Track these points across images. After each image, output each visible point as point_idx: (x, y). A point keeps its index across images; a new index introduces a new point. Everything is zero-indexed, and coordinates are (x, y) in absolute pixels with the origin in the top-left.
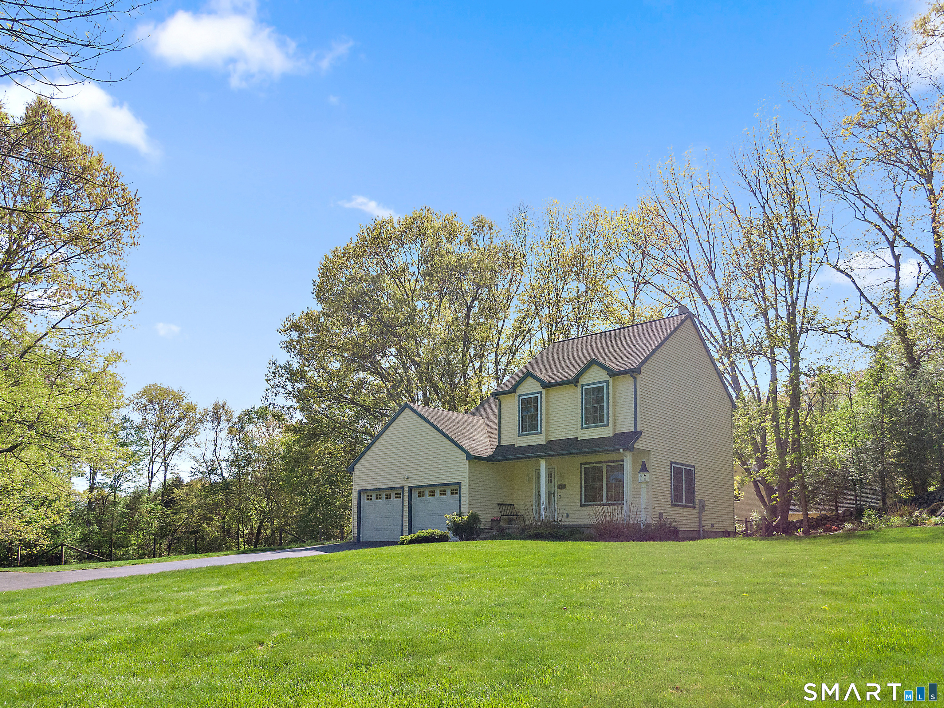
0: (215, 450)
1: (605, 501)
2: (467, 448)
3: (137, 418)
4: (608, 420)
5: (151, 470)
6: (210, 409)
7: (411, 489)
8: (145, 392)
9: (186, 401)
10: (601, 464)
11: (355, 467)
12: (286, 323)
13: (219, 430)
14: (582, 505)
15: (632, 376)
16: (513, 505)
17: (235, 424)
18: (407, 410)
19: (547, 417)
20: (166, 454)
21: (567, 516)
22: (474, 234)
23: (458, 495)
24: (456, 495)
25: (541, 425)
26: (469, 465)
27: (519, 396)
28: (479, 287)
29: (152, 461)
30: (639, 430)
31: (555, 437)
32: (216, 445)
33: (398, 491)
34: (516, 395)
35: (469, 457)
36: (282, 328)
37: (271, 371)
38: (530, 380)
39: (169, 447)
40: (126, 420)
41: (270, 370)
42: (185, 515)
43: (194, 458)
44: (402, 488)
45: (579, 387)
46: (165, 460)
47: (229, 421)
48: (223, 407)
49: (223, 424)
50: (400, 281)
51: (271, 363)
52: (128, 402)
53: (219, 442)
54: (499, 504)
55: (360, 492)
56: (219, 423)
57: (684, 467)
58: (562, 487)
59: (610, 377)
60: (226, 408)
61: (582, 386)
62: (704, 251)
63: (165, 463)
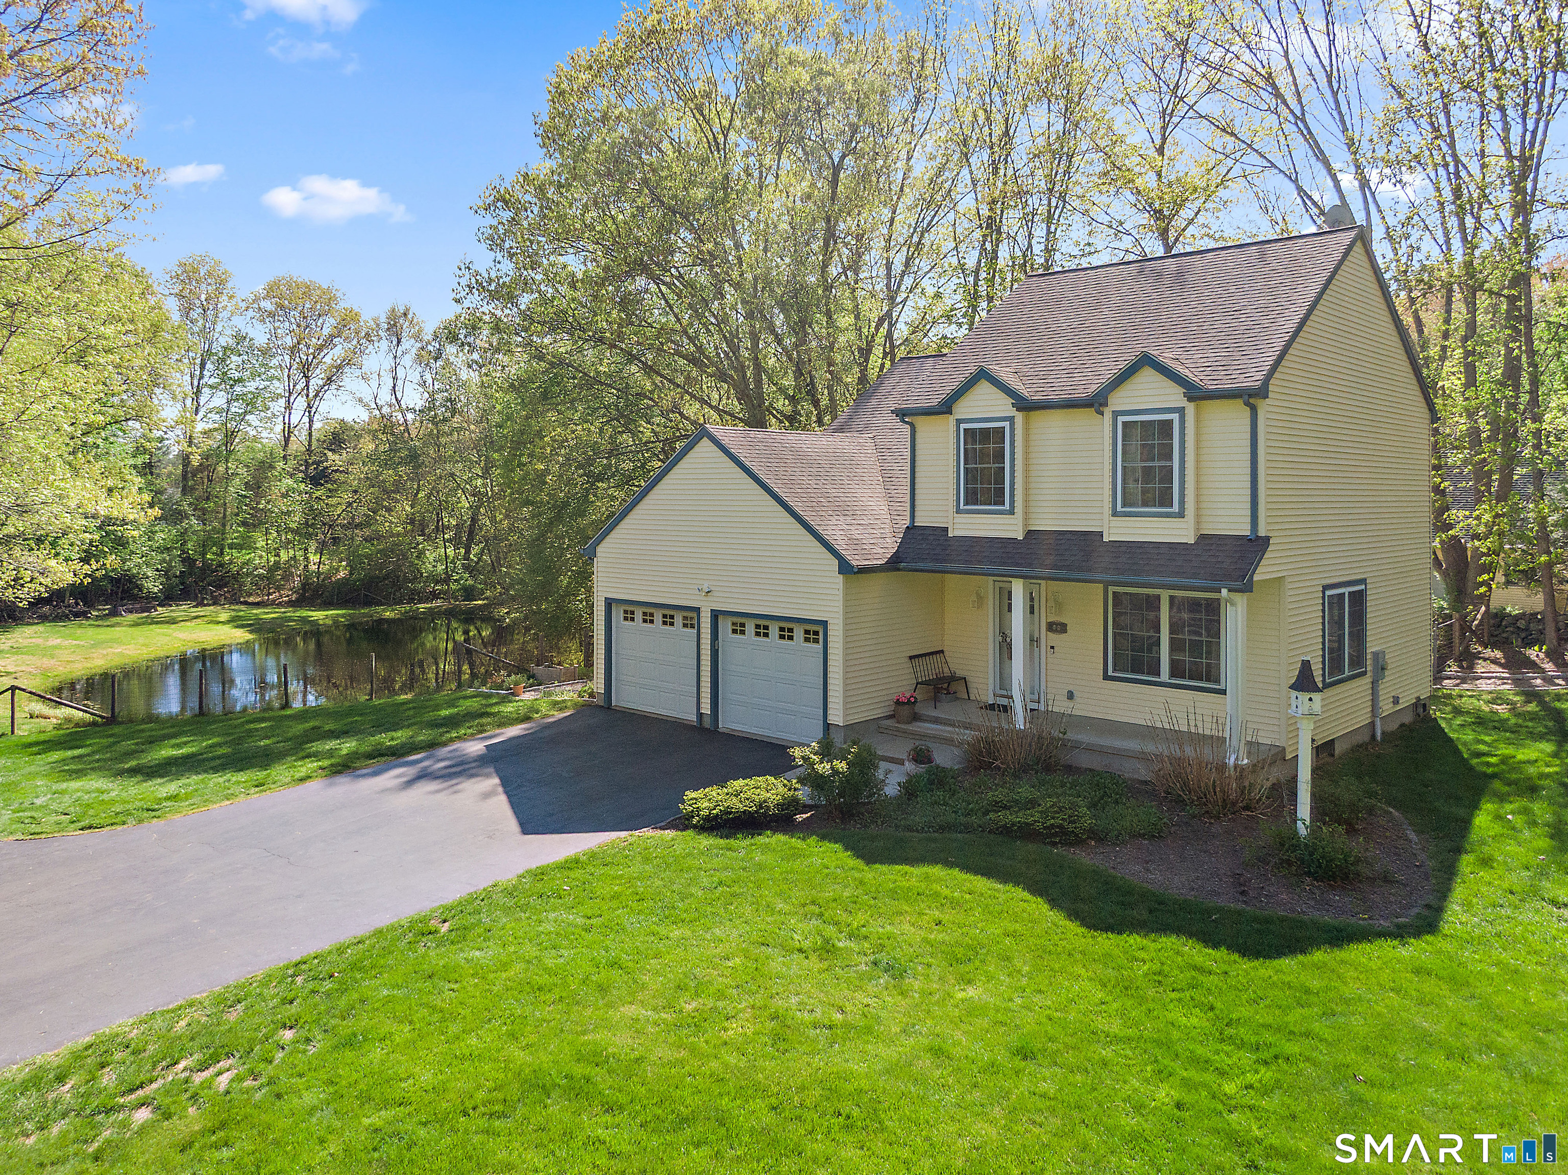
0: (394, 387)
1: (1165, 676)
2: (840, 545)
3: (259, 335)
4: (1182, 502)
5: (287, 421)
6: (383, 319)
7: (716, 615)
8: (272, 290)
9: (342, 305)
10: (1156, 591)
11: (599, 549)
12: (487, 194)
13: (399, 353)
14: (1106, 677)
15: (1247, 404)
16: (942, 652)
17: (428, 343)
18: (705, 441)
19: (1027, 477)
20: (311, 395)
21: (1071, 696)
22: (846, 21)
23: (820, 646)
24: (815, 645)
25: (1012, 495)
26: (846, 582)
27: (959, 422)
28: (854, 129)
29: (289, 407)
30: (1262, 533)
31: (1046, 522)
32: (395, 378)
33: (691, 615)
34: (951, 419)
35: (845, 568)
36: (480, 203)
37: (464, 282)
38: (984, 387)
39: (316, 382)
40: (240, 338)
41: (461, 280)
42: (347, 497)
43: (360, 400)
44: (697, 610)
45: (1108, 416)
46: (309, 406)
47: (417, 337)
48: (405, 314)
49: (407, 343)
50: (702, 114)
51: (463, 267)
52: (244, 305)
53: (401, 373)
54: (911, 658)
55: (609, 603)
56: (399, 342)
57: (1346, 590)
58: (1057, 628)
59: (1190, 399)
60: (410, 316)
61: (1116, 414)
62: (1316, 52)
63: (310, 412)
